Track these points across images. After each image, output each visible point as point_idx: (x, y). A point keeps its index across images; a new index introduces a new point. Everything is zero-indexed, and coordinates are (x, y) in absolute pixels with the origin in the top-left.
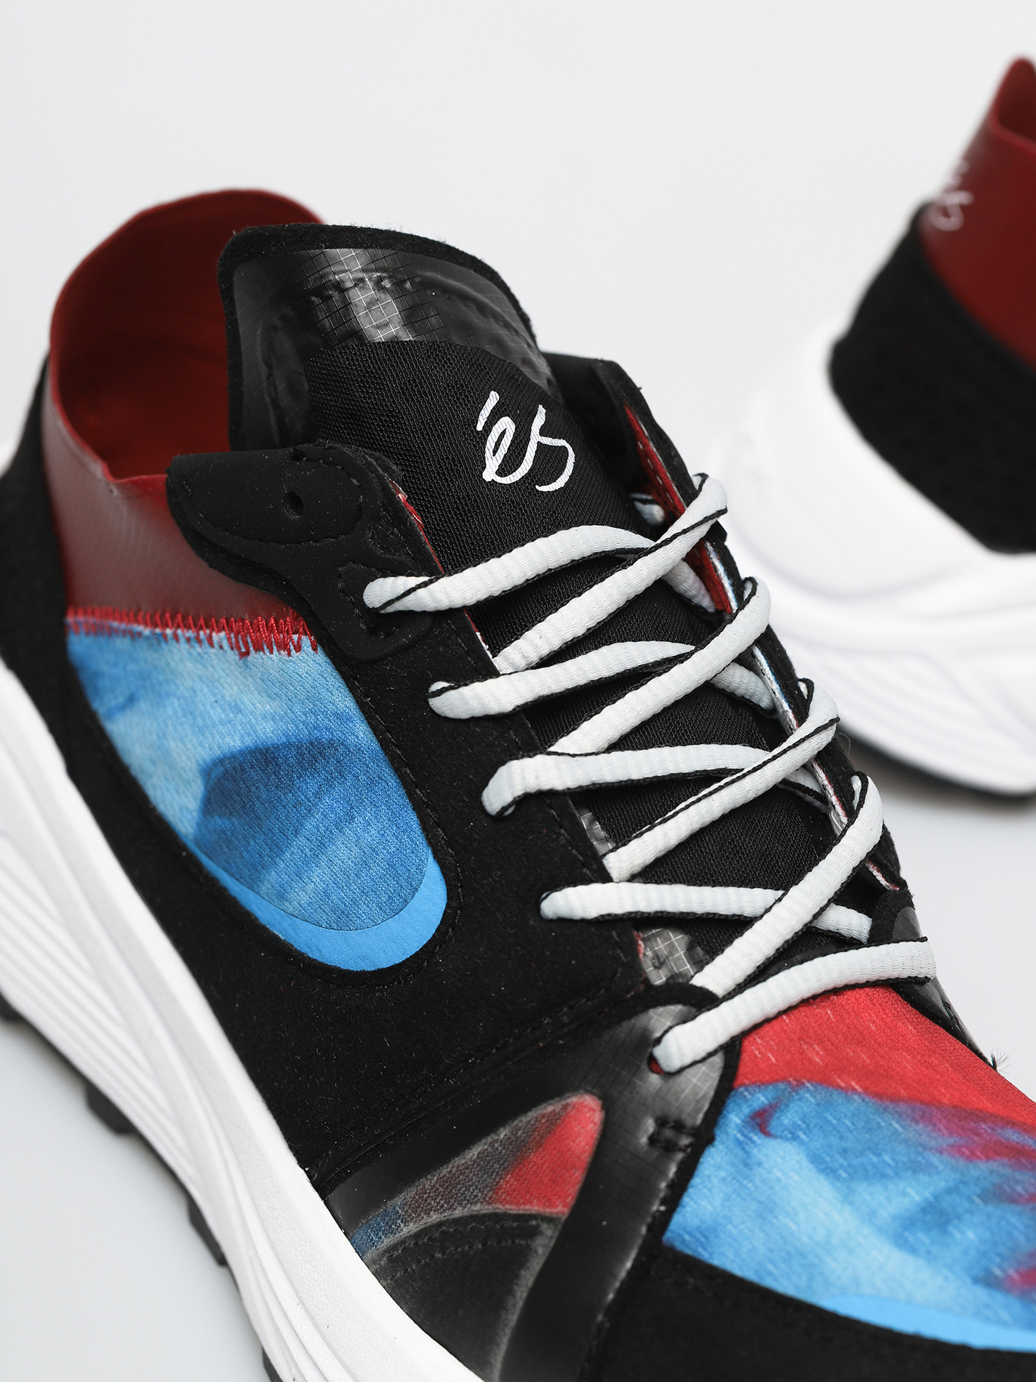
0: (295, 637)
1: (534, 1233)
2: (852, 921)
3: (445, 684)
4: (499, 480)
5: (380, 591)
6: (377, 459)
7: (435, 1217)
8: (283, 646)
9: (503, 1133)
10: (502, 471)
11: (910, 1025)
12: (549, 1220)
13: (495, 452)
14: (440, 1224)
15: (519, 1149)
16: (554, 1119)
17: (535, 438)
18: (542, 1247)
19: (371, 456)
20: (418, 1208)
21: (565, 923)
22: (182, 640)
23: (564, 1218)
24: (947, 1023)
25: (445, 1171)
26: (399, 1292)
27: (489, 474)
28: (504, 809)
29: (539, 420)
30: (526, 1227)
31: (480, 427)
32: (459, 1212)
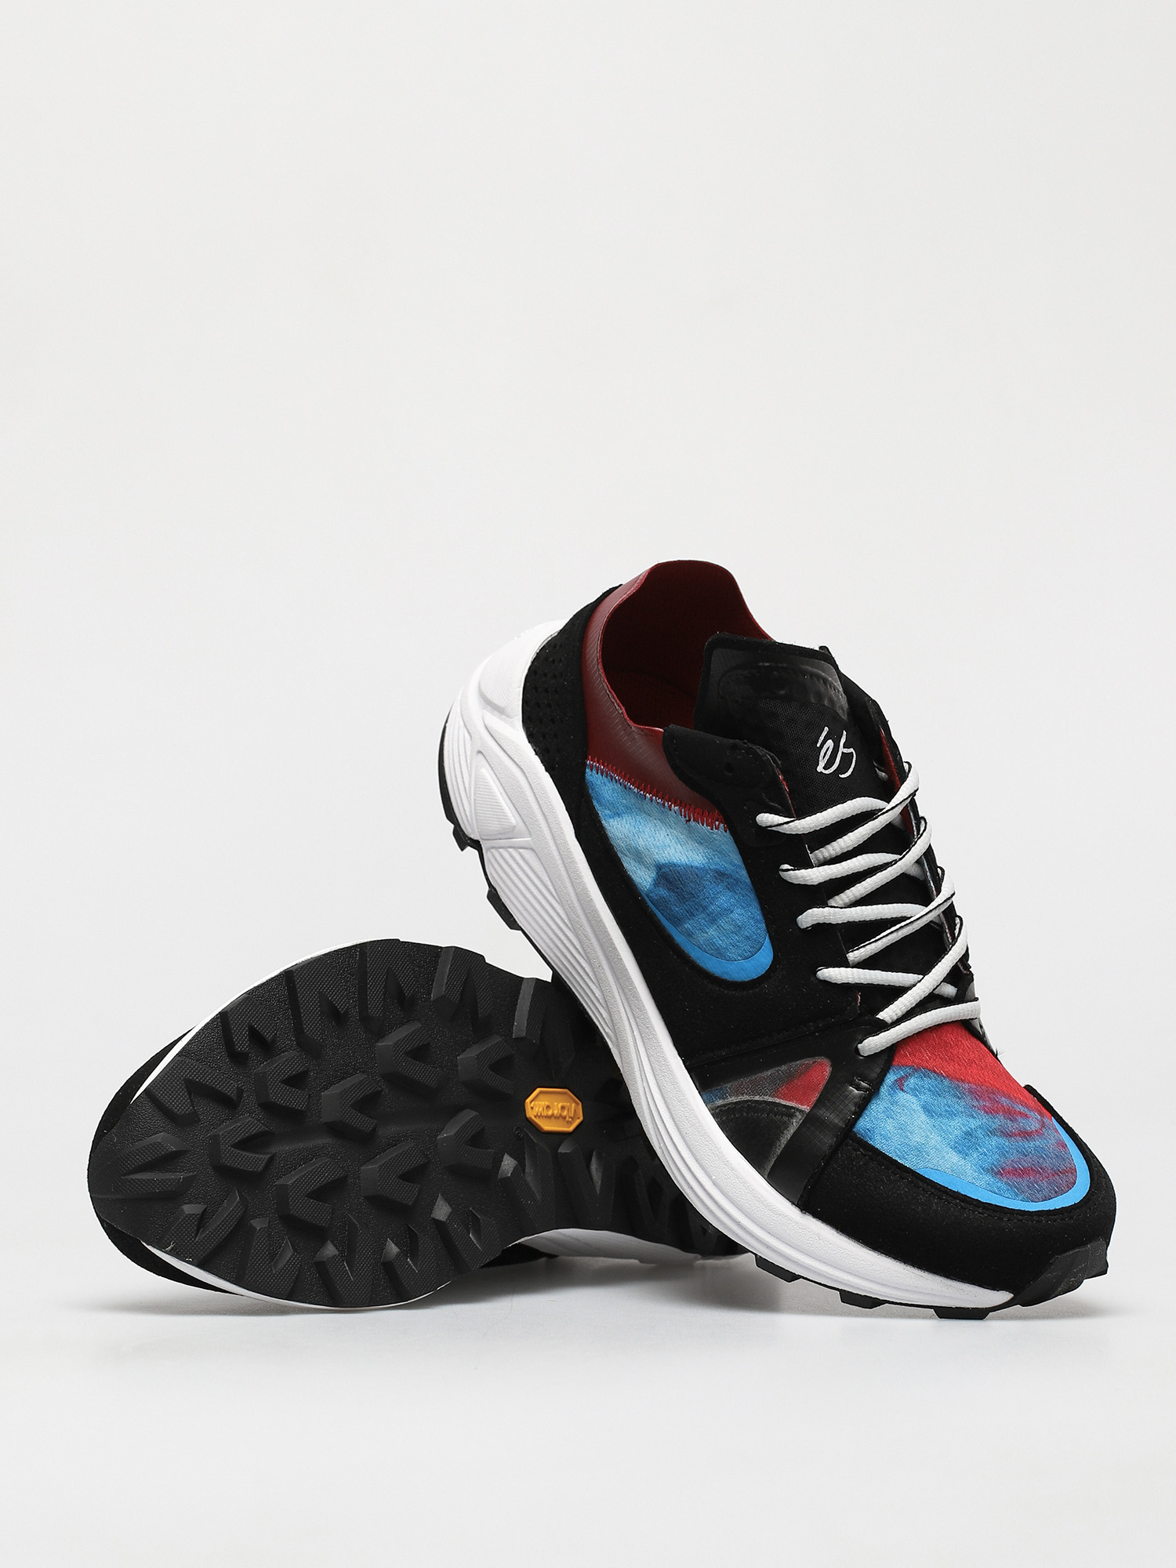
0: (717, 823)
1: (792, 1116)
2: (950, 990)
3: (790, 868)
4: (824, 771)
5: (766, 819)
6: (771, 757)
7: (746, 1098)
8: (710, 825)
9: (784, 1068)
10: (825, 768)
11: (969, 1042)
12: (801, 1111)
13: (824, 757)
14: (748, 1101)
15: (790, 1077)
16: (808, 1067)
17: (842, 749)
18: (795, 1124)
19: (769, 755)
20: (737, 1093)
21: (827, 984)
22: (654, 802)
23: (807, 1111)
24: (981, 1038)
25: (753, 1077)
26: (722, 1125)
27: (820, 769)
28: (808, 927)
29: (843, 740)
30: (789, 1112)
31: (818, 745)
32: (757, 1098)
